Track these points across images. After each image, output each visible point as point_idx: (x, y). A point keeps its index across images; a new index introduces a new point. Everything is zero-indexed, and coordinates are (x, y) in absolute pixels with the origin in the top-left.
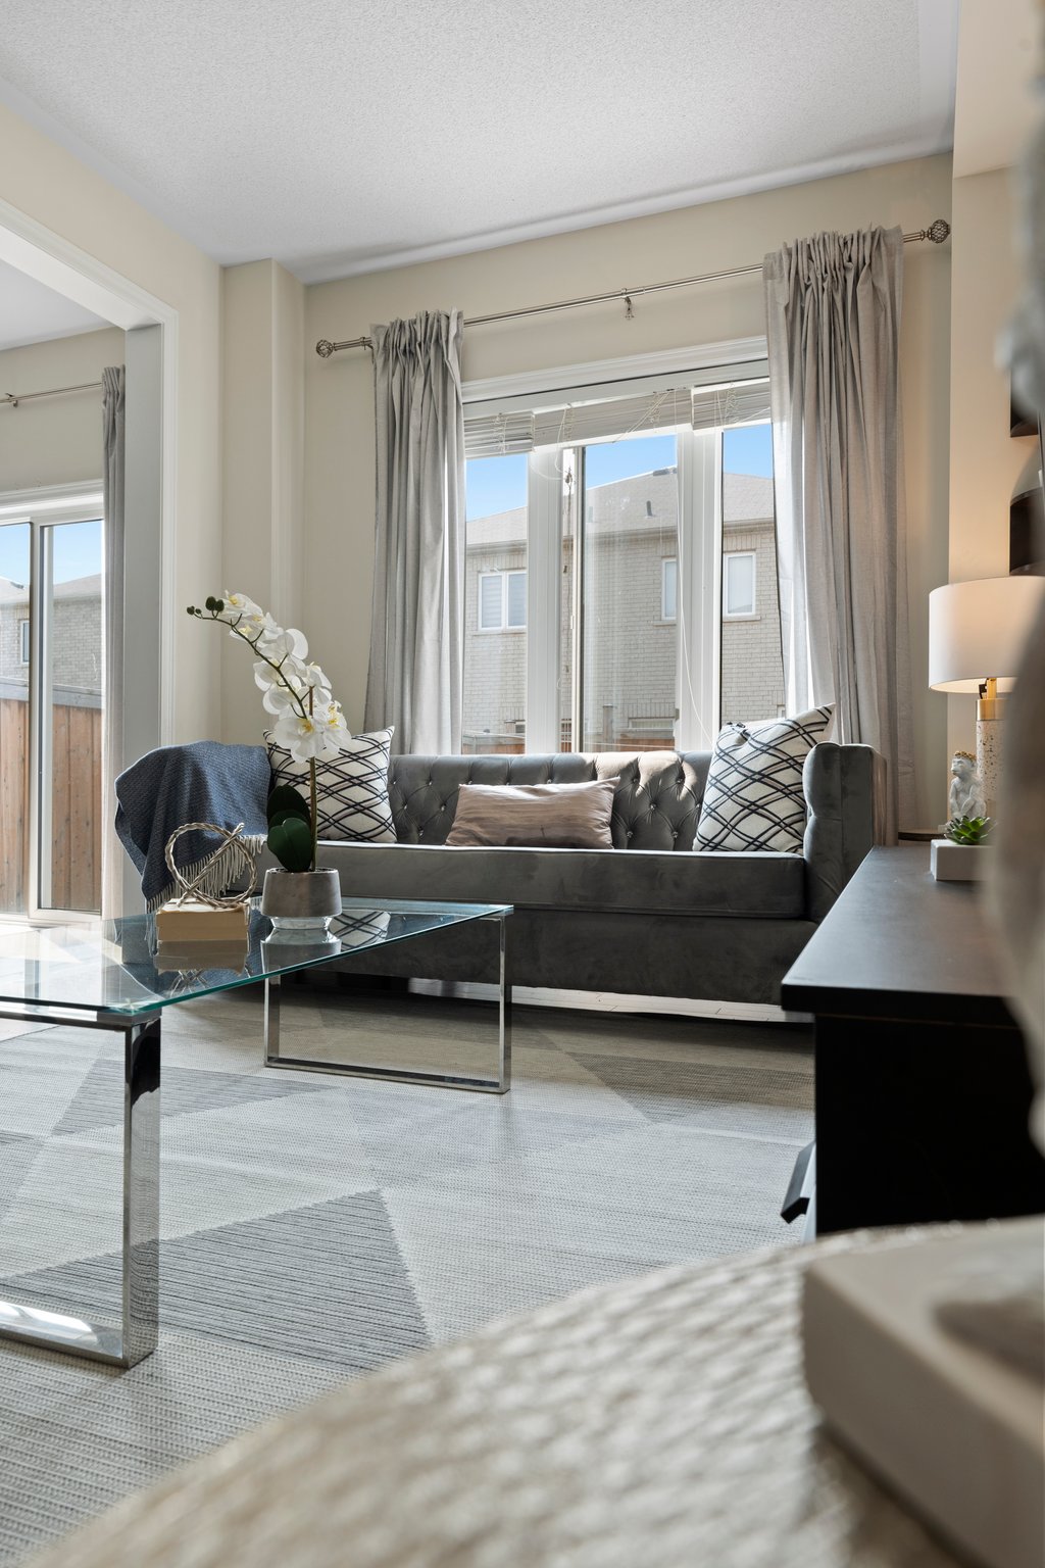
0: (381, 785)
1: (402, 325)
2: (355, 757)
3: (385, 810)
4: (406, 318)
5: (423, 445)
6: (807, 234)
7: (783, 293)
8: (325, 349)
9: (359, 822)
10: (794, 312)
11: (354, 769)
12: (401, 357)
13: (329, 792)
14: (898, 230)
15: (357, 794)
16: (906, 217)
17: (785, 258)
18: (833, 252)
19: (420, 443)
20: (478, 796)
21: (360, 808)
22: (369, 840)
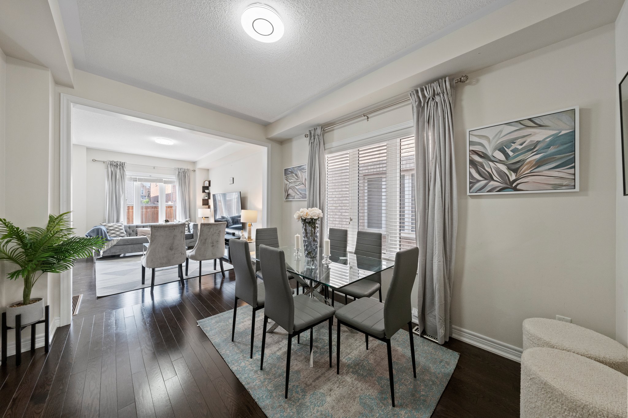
0: (124, 229)
1: (115, 162)
2: (120, 226)
3: (125, 233)
4: (116, 161)
5: (119, 180)
6: (180, 167)
7: (177, 173)
8: (94, 161)
9: (122, 235)
10: (179, 175)
11: (121, 228)
12: (114, 166)
13: (117, 231)
14: (190, 169)
15: (122, 231)
16: (190, 167)
17: (177, 169)
18: (183, 170)
19: (118, 179)
20: (142, 230)
21: (122, 233)
22: (123, 237)
